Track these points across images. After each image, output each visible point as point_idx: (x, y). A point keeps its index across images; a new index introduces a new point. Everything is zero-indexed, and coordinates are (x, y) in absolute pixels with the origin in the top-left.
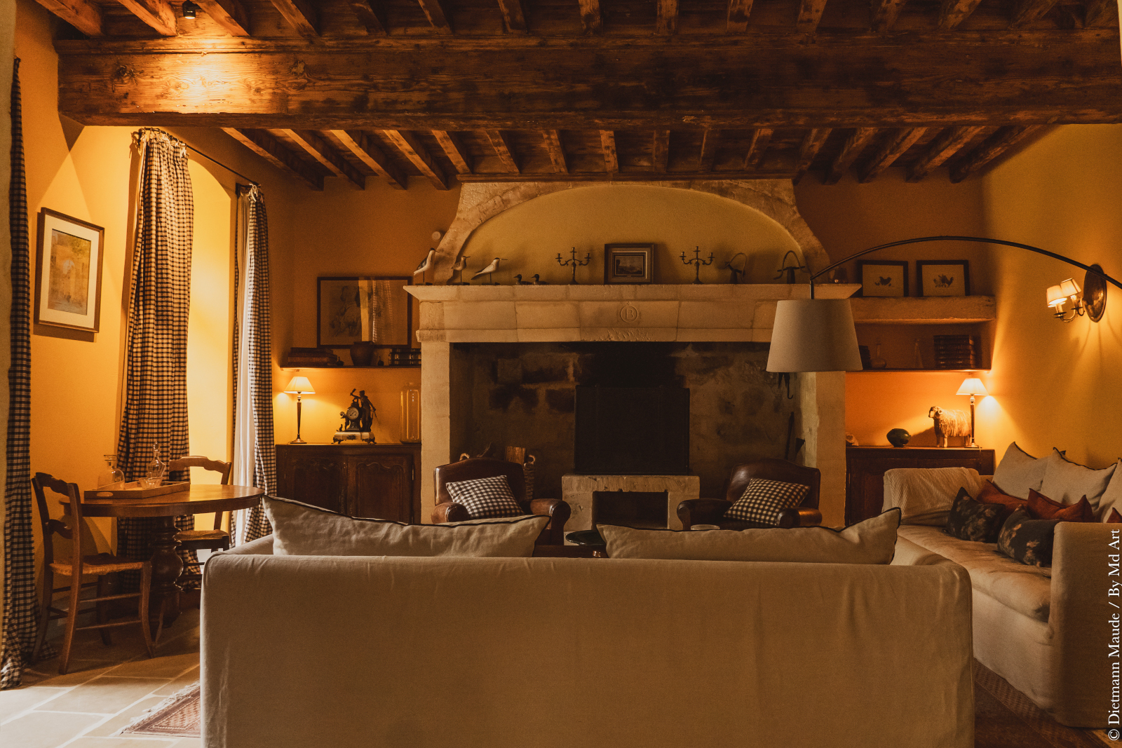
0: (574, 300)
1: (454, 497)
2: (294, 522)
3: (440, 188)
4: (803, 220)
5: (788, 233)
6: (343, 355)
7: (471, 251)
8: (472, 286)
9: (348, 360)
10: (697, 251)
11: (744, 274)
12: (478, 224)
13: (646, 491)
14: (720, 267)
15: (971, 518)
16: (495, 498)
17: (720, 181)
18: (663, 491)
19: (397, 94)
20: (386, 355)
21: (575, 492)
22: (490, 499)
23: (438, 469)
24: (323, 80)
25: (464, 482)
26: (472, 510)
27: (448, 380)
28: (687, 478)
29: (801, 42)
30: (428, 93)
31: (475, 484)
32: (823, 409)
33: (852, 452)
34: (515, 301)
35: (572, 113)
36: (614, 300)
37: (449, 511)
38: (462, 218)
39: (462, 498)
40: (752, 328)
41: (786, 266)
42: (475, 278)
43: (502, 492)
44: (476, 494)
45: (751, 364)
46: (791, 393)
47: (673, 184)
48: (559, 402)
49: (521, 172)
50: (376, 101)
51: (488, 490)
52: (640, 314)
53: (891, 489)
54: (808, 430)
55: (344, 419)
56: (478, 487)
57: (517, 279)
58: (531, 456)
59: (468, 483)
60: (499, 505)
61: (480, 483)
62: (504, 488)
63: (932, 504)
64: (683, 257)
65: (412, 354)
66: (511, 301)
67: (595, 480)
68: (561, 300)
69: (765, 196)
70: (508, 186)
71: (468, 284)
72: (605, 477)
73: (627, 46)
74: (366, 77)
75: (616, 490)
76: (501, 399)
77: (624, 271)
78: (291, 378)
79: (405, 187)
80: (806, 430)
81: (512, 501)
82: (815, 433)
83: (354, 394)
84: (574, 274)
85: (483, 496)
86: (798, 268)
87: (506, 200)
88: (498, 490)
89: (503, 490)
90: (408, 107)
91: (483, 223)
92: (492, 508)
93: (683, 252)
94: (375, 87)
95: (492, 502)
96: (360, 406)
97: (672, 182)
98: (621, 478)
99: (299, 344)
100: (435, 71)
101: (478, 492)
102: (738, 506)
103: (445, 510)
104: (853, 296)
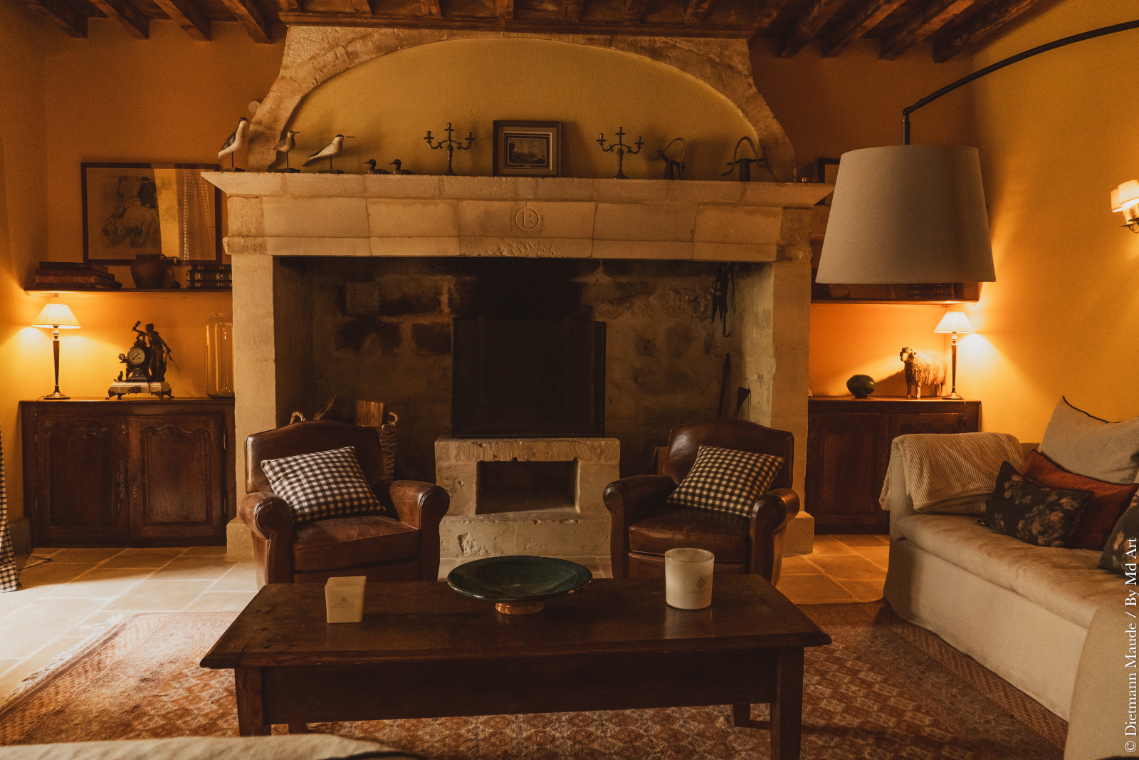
0: (453, 199)
1: (274, 482)
4: (761, 97)
5: (741, 114)
6: (122, 273)
7: (304, 124)
8: (304, 175)
9: (128, 280)
10: (621, 134)
11: (683, 167)
12: (312, 86)
13: (550, 460)
14: (651, 158)
15: (1035, 509)
16: (336, 483)
17: (652, 38)
18: (572, 459)
20: (183, 276)
21: (453, 462)
22: (328, 484)
23: (250, 439)
25: (290, 459)
26: (300, 502)
27: (272, 310)
28: (602, 441)
31: (306, 462)
32: (783, 350)
34: (366, 198)
36: (506, 200)
37: (260, 509)
38: (288, 77)
39: (286, 483)
40: (691, 240)
41: (737, 159)
42: (308, 164)
43: (347, 472)
44: (307, 477)
45: (677, 292)
46: (729, 330)
47: (588, 39)
48: (429, 340)
49: (373, 12)
51: (326, 470)
52: (542, 219)
53: (905, 464)
54: (756, 377)
55: (125, 364)
56: (309, 466)
57: (369, 165)
58: (391, 414)
59: (295, 460)
60: (341, 494)
61: (314, 460)
62: (350, 467)
63: (963, 486)
64: (601, 141)
65: (221, 272)
66: (360, 197)
67: (481, 446)
68: (432, 198)
69: (712, 61)
70: (354, 32)
71: (298, 171)
72: (494, 442)
75: (509, 459)
76: (351, 336)
77: (520, 158)
78: (42, 306)
79: (208, 35)
80: (752, 377)
81: (361, 487)
82: (769, 382)
83: (137, 328)
84: (450, 161)
85: (318, 480)
86: (755, 161)
87: (352, 53)
88: (341, 469)
89: (348, 469)
91: (319, 86)
92: (330, 499)
93: (602, 135)
95: (331, 489)
96: (148, 345)
97: (586, 36)
98: (515, 443)
99: (55, 257)
101: (310, 474)
102: (688, 487)
103: (253, 507)
104: (821, 202)
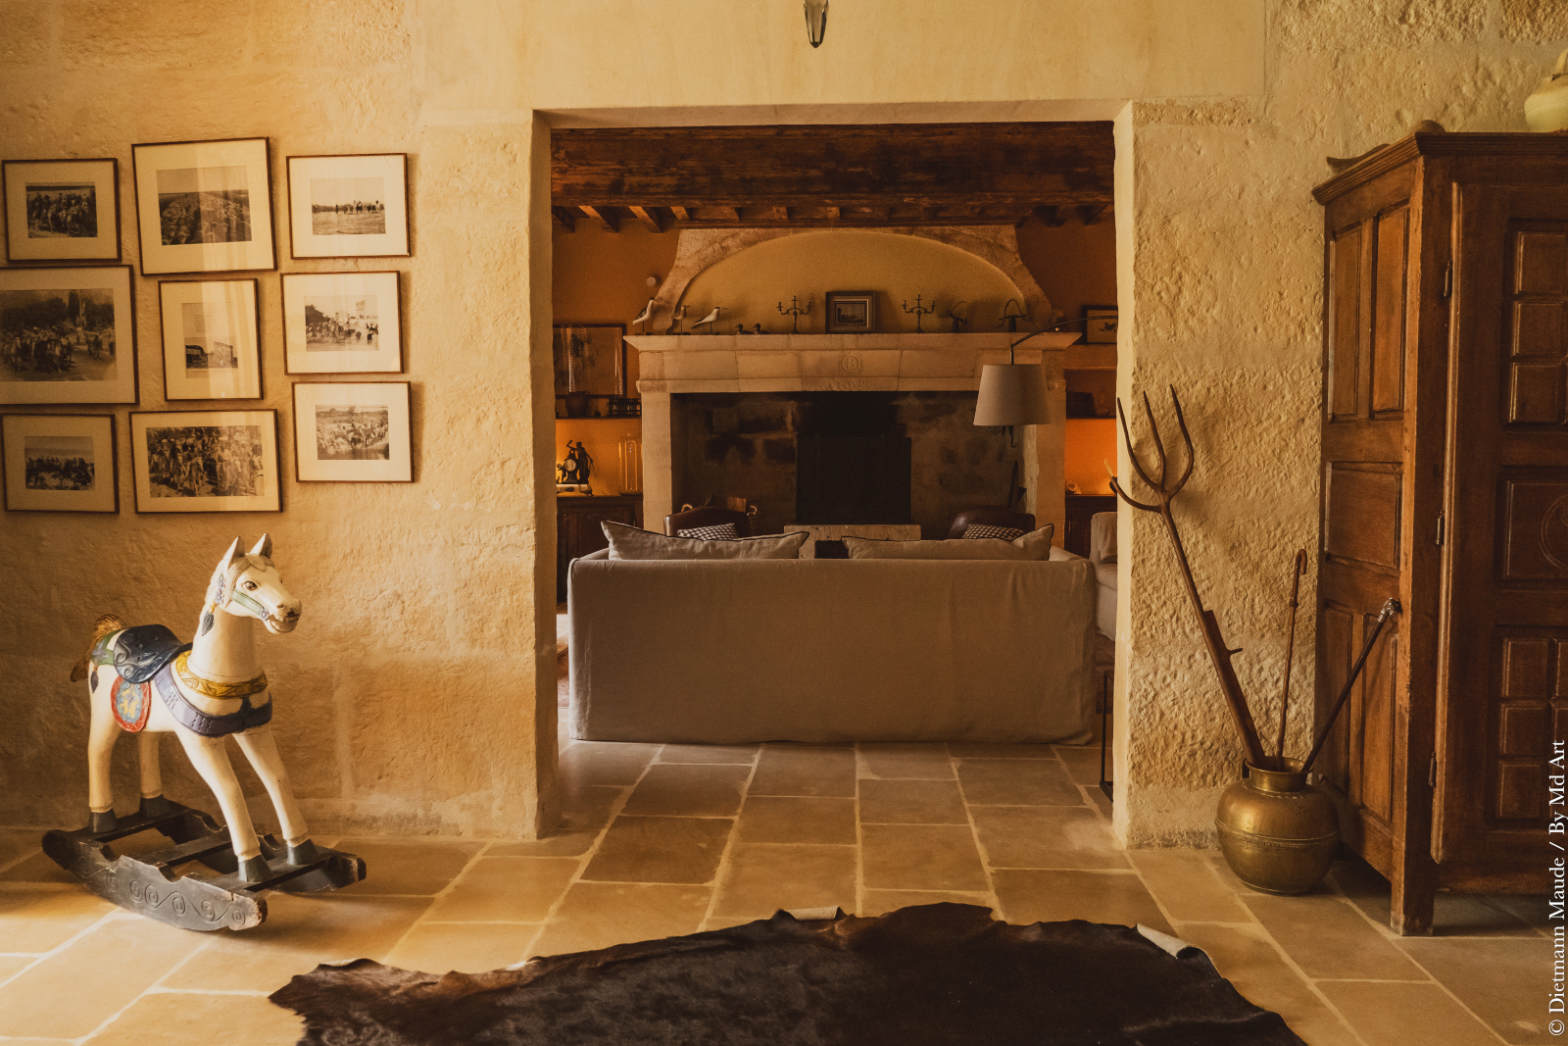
0: (797, 351)
2: (626, 539)
3: (654, 231)
4: (1025, 268)
5: (1010, 281)
7: (690, 300)
8: (693, 336)
10: (919, 299)
11: (966, 323)
12: (697, 272)
14: (941, 316)
17: (943, 228)
19: (649, 178)
20: (602, 405)
23: (665, 517)
24: (583, 165)
25: (695, 530)
27: (669, 431)
28: (908, 527)
29: (1009, 133)
30: (677, 177)
31: (706, 531)
32: (1043, 458)
33: (1071, 499)
34: (735, 351)
35: (806, 196)
36: (835, 350)
38: (681, 265)
41: (1007, 315)
42: (694, 328)
46: (1015, 441)
47: (895, 230)
48: (777, 452)
49: (740, 218)
50: (631, 185)
52: (862, 362)
53: (1097, 532)
55: (561, 471)
56: (708, 534)
57: (738, 328)
58: (752, 506)
59: (699, 530)
61: (711, 530)
62: (733, 535)
64: (905, 306)
65: (631, 404)
66: (732, 351)
67: (818, 529)
68: (783, 350)
69: (987, 243)
70: (728, 232)
71: (689, 334)
72: (827, 527)
73: (855, 136)
74: (621, 163)
76: (717, 449)
77: (844, 320)
79: (618, 230)
80: (1028, 479)
82: (1035, 480)
83: (571, 445)
84: (795, 323)
86: (1020, 317)
87: (725, 248)
90: (659, 190)
91: (702, 271)
93: (905, 301)
94: (630, 172)
96: (577, 457)
97: (894, 228)
98: (842, 528)
100: (683, 157)
104: (1075, 343)
